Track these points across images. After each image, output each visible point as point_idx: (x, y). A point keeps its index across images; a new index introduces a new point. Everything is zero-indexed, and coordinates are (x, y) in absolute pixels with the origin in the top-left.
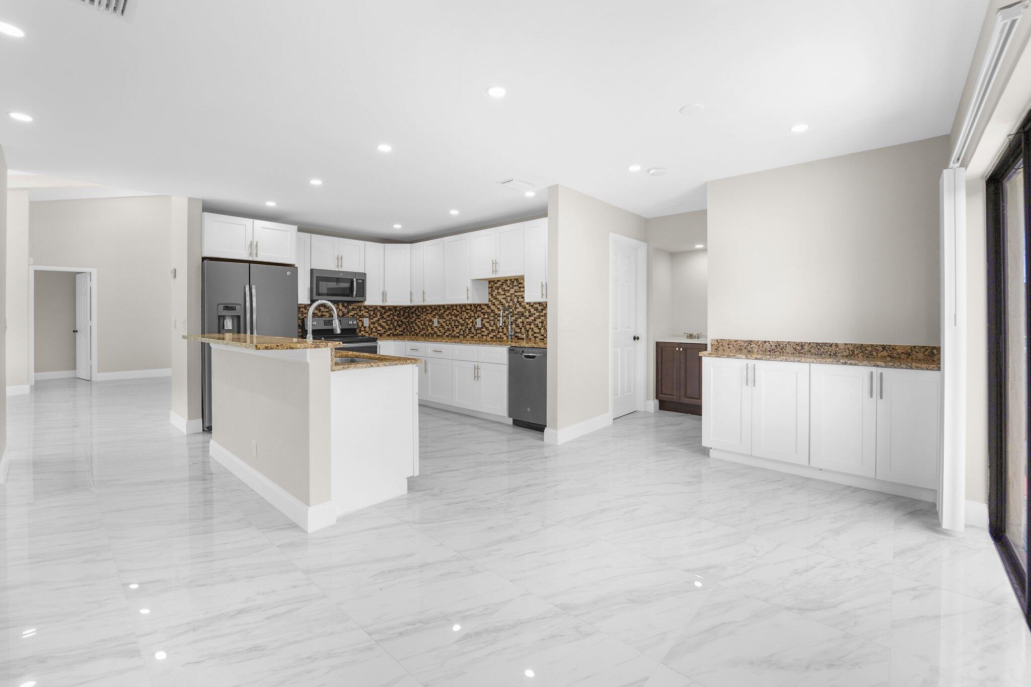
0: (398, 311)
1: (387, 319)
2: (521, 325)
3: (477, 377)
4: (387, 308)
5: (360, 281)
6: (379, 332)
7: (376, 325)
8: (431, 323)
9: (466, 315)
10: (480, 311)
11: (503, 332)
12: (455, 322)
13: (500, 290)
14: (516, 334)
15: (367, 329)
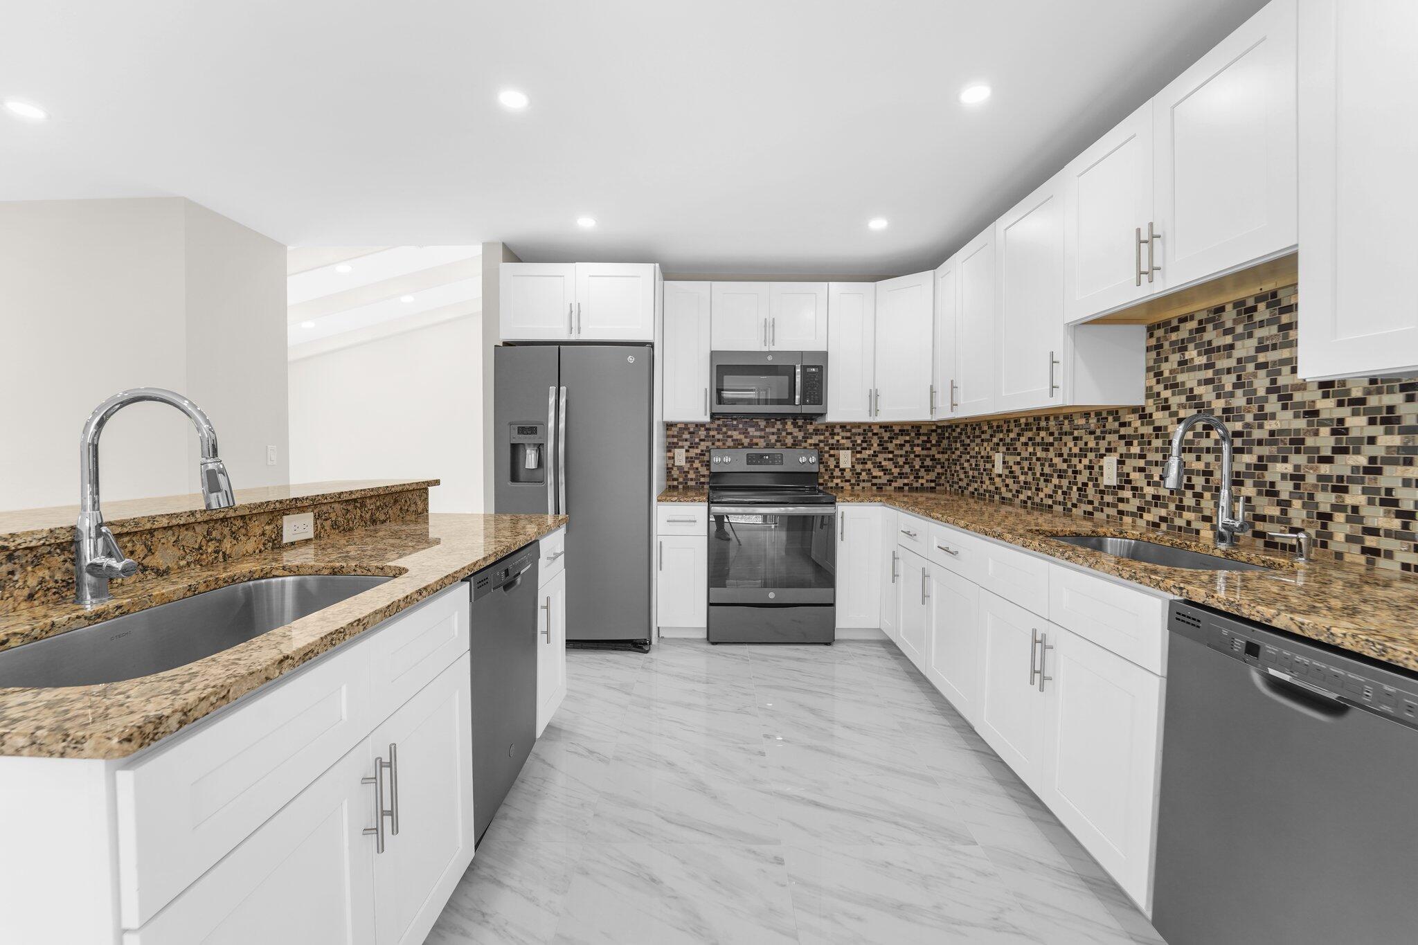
0: (924, 434)
1: (896, 452)
2: (1285, 489)
3: (1039, 675)
4: (896, 429)
5: (814, 370)
6: (874, 481)
7: (869, 465)
8: (989, 466)
9: (1071, 444)
10: (1116, 432)
11: (1197, 509)
12: (1042, 465)
13: (1191, 353)
14: (1260, 526)
15: (848, 475)
